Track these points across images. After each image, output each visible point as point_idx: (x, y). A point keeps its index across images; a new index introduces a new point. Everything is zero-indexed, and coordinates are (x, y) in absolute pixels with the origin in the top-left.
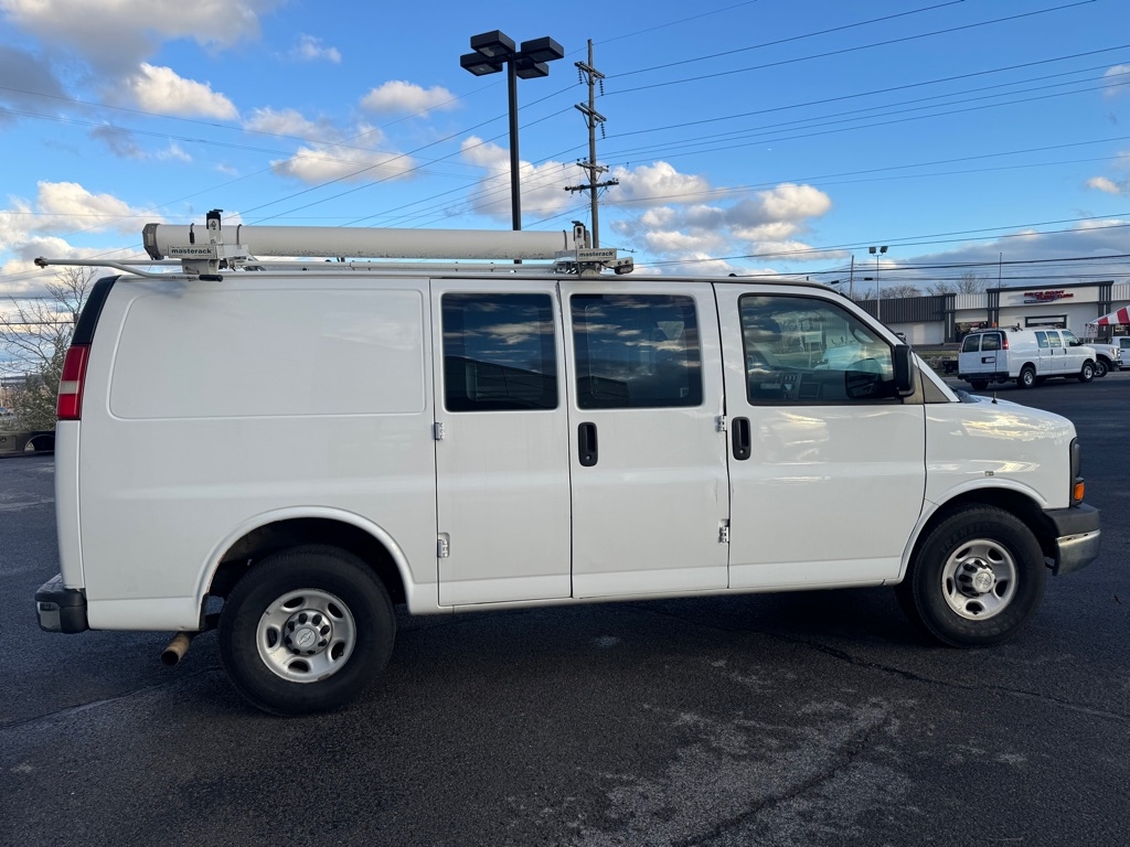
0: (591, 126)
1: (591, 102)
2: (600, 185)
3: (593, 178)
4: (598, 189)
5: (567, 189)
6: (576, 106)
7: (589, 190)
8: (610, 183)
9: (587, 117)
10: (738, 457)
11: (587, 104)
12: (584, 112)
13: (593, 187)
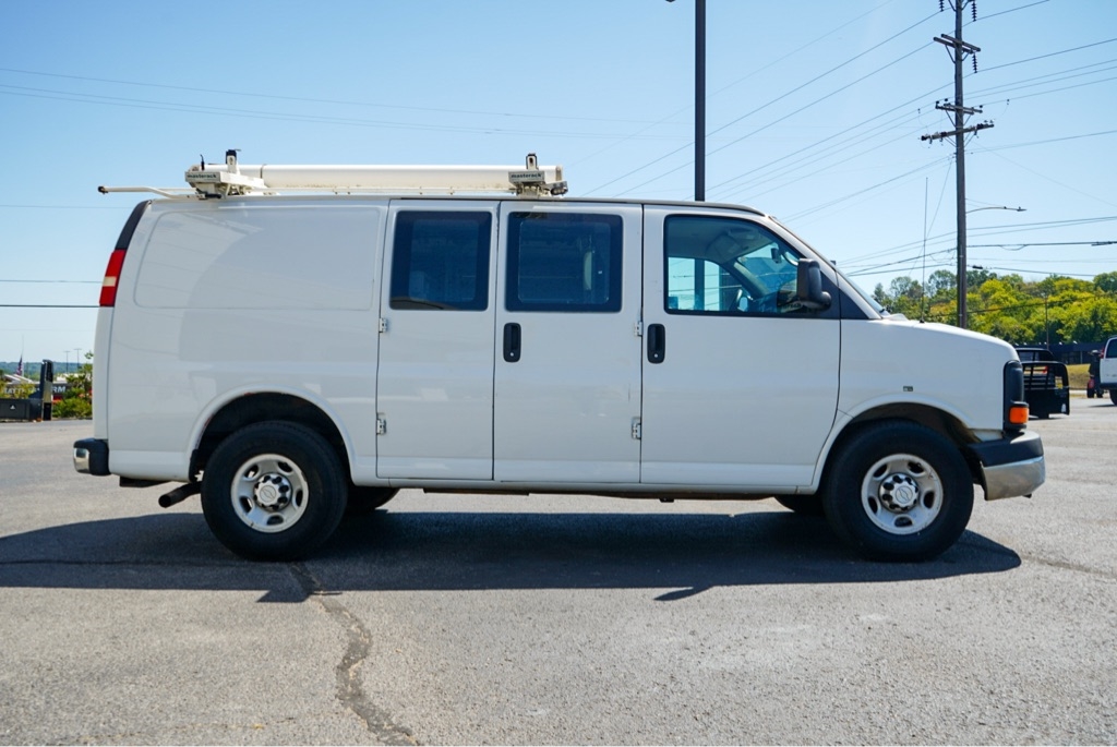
0: (958, 61)
1: (958, 31)
2: (968, 130)
3: (959, 122)
4: (965, 135)
5: (924, 138)
6: (935, 39)
7: (954, 138)
8: (980, 127)
9: (952, 50)
10: (652, 360)
11: (953, 36)
12: (947, 44)
13: (959, 133)
